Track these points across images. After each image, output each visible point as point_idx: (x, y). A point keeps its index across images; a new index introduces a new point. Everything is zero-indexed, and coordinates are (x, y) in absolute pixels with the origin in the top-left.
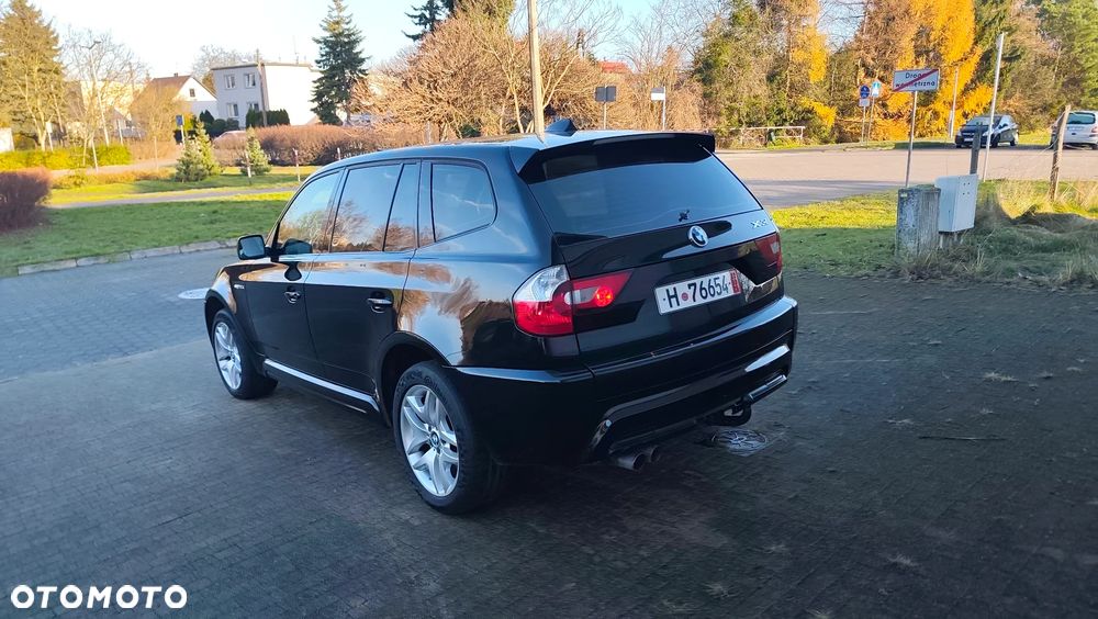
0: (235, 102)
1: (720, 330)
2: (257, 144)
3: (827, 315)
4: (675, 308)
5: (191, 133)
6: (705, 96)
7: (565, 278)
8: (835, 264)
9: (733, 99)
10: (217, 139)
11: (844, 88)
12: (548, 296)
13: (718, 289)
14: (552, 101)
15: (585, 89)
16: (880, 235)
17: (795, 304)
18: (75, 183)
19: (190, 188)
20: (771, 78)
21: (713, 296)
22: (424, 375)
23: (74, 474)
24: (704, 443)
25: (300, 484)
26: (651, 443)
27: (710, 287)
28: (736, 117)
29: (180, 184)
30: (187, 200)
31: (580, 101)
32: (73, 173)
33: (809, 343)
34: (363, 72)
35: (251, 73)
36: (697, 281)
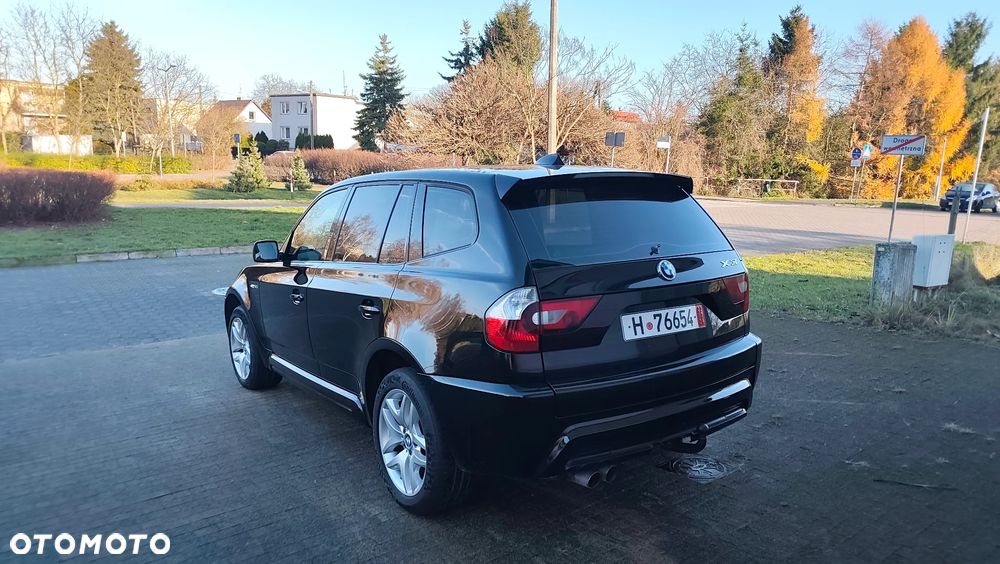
0: (287, 125)
1: (682, 361)
2: (302, 163)
3: (800, 356)
4: (640, 336)
5: (245, 150)
6: (708, 147)
7: (535, 299)
8: (813, 309)
9: (734, 152)
10: (268, 157)
11: (838, 149)
12: (517, 315)
13: (682, 322)
14: (566, 143)
15: (597, 134)
16: (859, 285)
17: (759, 341)
18: (141, 187)
19: (238, 198)
20: (769, 135)
21: (677, 327)
22: (402, 380)
23: (85, 446)
24: (666, 467)
25: (284, 472)
26: (607, 463)
27: (675, 318)
28: (735, 168)
29: (232, 194)
30: (233, 208)
31: (591, 144)
32: (139, 177)
33: (780, 380)
34: (400, 106)
35: (305, 101)
36: (663, 312)
